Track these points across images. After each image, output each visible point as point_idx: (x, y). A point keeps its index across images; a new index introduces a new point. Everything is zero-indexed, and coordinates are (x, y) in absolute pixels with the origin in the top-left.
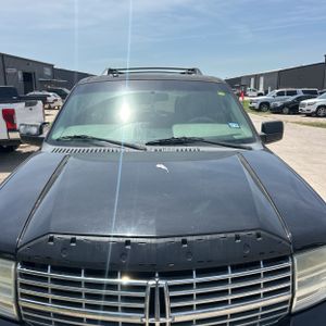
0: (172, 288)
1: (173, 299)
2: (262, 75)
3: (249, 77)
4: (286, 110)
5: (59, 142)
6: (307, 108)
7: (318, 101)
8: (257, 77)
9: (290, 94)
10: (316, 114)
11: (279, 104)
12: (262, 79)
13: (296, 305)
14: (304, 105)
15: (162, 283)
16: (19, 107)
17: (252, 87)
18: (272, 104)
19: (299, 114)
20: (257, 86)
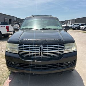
0: (44, 47)
1: (44, 49)
2: (71, 20)
3: (67, 21)
4: (76, 29)
5: (22, 29)
6: (82, 28)
7: (85, 26)
8: (69, 21)
9: (77, 25)
10: (84, 30)
11: (75, 27)
12: (71, 21)
13: (65, 52)
14: (81, 27)
15: (42, 46)
16: (10, 26)
17: (68, 23)
18: (73, 27)
19: (80, 30)
20: (69, 23)
